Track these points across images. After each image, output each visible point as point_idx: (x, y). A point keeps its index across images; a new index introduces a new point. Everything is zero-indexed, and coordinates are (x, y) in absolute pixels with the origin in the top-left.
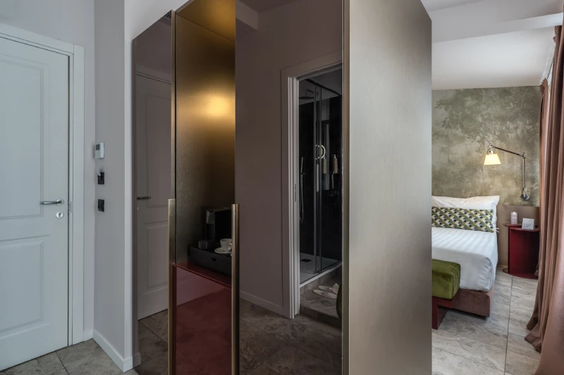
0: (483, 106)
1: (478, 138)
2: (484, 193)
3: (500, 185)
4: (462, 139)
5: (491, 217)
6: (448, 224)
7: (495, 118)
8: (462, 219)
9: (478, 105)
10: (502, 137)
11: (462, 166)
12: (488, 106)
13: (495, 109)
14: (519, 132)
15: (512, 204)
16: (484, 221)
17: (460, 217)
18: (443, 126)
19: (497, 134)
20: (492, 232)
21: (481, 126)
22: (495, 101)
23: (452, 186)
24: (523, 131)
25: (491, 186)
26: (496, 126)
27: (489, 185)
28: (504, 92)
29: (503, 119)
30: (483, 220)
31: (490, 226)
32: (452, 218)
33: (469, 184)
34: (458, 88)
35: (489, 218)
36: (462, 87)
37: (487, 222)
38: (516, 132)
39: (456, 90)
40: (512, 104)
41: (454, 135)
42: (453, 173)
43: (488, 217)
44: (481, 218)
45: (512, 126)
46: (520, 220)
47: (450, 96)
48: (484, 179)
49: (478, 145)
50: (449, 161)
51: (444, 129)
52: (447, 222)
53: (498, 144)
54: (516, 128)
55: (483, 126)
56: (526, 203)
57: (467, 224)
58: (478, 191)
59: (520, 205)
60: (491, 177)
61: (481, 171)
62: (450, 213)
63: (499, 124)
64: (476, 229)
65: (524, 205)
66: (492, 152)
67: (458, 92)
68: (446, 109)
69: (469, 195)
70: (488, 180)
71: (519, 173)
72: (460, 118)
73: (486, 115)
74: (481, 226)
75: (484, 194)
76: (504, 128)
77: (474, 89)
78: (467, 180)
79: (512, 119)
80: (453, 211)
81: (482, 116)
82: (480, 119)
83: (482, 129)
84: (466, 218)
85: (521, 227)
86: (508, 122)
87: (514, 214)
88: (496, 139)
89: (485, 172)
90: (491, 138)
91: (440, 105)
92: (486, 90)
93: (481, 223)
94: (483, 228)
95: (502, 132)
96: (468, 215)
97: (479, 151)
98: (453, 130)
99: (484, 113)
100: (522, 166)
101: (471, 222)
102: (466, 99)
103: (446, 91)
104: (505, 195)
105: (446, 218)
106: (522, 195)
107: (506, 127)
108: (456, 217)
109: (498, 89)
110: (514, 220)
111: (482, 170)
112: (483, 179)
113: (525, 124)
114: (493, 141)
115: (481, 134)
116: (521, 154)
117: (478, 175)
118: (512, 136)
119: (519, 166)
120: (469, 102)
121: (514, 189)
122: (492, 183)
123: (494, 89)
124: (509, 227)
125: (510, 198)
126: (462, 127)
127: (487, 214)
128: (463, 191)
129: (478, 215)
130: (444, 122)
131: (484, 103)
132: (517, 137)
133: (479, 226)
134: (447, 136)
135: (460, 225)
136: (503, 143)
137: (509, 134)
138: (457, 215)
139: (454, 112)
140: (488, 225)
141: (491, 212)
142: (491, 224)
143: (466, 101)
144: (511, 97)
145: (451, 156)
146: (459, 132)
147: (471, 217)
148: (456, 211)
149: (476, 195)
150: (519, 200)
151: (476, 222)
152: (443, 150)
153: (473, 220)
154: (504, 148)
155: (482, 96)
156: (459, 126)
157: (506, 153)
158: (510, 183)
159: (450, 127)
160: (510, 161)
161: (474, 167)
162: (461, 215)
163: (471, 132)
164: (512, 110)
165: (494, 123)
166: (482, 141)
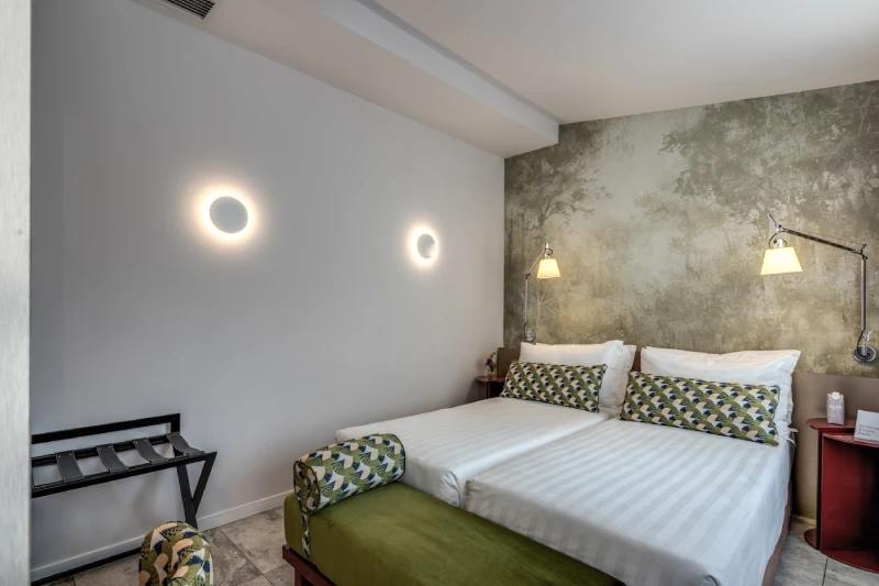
0: (766, 140)
1: (754, 214)
2: (765, 343)
3: (803, 323)
4: (717, 218)
5: (774, 404)
6: (668, 416)
7: (793, 163)
8: (700, 407)
9: (755, 137)
10: (810, 210)
11: (717, 280)
12: (779, 137)
13: (796, 145)
14: (852, 195)
15: (832, 372)
16: (755, 416)
17: (696, 401)
18: (677, 191)
19: (798, 202)
20: (775, 444)
21: (760, 186)
22: (794, 125)
23: (695, 324)
24: (862, 192)
25: (783, 327)
26: (798, 184)
27: (778, 325)
28: (816, 101)
29: (813, 166)
30: (752, 413)
31: (768, 430)
32: (677, 404)
33: (732, 320)
34: (708, 102)
35: (768, 408)
36: (719, 97)
37: (760, 419)
38: (845, 198)
39: (706, 108)
40: (835, 129)
41: (701, 209)
42: (696, 294)
43: (766, 404)
44: (748, 406)
45: (834, 183)
46: (850, 415)
47: (693, 121)
48: (766, 309)
49: (753, 230)
50: (689, 269)
51: (678, 196)
52: (665, 412)
53: (800, 225)
54: (846, 186)
55: (766, 185)
56: (868, 368)
57: (712, 420)
58: (752, 336)
59: (854, 374)
60: (782, 304)
61: (759, 291)
62: (675, 390)
63: (803, 179)
64: (734, 435)
65: (864, 374)
66: (780, 242)
67: (710, 110)
68: (683, 153)
69: (731, 346)
70: (775, 313)
71: (852, 295)
72: (714, 169)
73: (773, 158)
74: (746, 429)
75: (767, 344)
76: (816, 187)
77: (747, 101)
78: (727, 311)
79: (836, 165)
80: (680, 386)
81: (764, 162)
82: (759, 170)
83: (762, 193)
84: (709, 404)
85: (851, 431)
86: (826, 174)
87: (836, 396)
88: (797, 215)
89: (770, 292)
90: (785, 214)
91: (670, 144)
92: (774, 99)
93: (747, 420)
94: (752, 434)
95: (810, 197)
96: (714, 399)
97: (755, 243)
98: (699, 199)
99: (768, 154)
100: (858, 279)
101: (721, 417)
102: (727, 124)
103: (684, 111)
104: (816, 349)
105: (664, 403)
106: (858, 350)
107: (820, 184)
108: (685, 401)
109: (802, 94)
110: (835, 411)
111: (763, 288)
112: (764, 310)
113: (868, 174)
114: (789, 219)
115: (759, 204)
116: (858, 249)
117: (754, 300)
118: (835, 205)
119: (852, 277)
120: (735, 131)
121: (836, 333)
122: (784, 320)
123: (793, 95)
124: (821, 431)
125: (826, 356)
126: (717, 189)
127: (762, 398)
128: (719, 337)
129: (740, 401)
130: (679, 181)
131: (769, 131)
132: (848, 208)
133: (741, 426)
134: (684, 213)
135: (696, 423)
136: (812, 224)
137: (827, 202)
138: (690, 396)
139: (701, 158)
140: (764, 425)
141: (775, 391)
142: (772, 425)
143: (729, 129)
144: (834, 112)
145: (692, 258)
146: (711, 201)
147: (721, 404)
148: (688, 385)
149: (747, 346)
150: (849, 362)
151: (733, 416)
152: (675, 244)
153: (725, 410)
154: (816, 233)
155: (763, 116)
156: (710, 188)
157: (819, 247)
158: (831, 320)
159: (692, 193)
160: (830, 267)
161: (743, 282)
162: (699, 397)
163: (737, 202)
164: (837, 141)
165: (792, 176)
166: (761, 223)
